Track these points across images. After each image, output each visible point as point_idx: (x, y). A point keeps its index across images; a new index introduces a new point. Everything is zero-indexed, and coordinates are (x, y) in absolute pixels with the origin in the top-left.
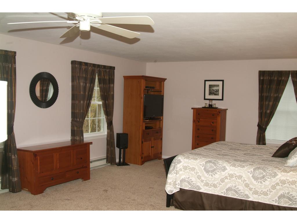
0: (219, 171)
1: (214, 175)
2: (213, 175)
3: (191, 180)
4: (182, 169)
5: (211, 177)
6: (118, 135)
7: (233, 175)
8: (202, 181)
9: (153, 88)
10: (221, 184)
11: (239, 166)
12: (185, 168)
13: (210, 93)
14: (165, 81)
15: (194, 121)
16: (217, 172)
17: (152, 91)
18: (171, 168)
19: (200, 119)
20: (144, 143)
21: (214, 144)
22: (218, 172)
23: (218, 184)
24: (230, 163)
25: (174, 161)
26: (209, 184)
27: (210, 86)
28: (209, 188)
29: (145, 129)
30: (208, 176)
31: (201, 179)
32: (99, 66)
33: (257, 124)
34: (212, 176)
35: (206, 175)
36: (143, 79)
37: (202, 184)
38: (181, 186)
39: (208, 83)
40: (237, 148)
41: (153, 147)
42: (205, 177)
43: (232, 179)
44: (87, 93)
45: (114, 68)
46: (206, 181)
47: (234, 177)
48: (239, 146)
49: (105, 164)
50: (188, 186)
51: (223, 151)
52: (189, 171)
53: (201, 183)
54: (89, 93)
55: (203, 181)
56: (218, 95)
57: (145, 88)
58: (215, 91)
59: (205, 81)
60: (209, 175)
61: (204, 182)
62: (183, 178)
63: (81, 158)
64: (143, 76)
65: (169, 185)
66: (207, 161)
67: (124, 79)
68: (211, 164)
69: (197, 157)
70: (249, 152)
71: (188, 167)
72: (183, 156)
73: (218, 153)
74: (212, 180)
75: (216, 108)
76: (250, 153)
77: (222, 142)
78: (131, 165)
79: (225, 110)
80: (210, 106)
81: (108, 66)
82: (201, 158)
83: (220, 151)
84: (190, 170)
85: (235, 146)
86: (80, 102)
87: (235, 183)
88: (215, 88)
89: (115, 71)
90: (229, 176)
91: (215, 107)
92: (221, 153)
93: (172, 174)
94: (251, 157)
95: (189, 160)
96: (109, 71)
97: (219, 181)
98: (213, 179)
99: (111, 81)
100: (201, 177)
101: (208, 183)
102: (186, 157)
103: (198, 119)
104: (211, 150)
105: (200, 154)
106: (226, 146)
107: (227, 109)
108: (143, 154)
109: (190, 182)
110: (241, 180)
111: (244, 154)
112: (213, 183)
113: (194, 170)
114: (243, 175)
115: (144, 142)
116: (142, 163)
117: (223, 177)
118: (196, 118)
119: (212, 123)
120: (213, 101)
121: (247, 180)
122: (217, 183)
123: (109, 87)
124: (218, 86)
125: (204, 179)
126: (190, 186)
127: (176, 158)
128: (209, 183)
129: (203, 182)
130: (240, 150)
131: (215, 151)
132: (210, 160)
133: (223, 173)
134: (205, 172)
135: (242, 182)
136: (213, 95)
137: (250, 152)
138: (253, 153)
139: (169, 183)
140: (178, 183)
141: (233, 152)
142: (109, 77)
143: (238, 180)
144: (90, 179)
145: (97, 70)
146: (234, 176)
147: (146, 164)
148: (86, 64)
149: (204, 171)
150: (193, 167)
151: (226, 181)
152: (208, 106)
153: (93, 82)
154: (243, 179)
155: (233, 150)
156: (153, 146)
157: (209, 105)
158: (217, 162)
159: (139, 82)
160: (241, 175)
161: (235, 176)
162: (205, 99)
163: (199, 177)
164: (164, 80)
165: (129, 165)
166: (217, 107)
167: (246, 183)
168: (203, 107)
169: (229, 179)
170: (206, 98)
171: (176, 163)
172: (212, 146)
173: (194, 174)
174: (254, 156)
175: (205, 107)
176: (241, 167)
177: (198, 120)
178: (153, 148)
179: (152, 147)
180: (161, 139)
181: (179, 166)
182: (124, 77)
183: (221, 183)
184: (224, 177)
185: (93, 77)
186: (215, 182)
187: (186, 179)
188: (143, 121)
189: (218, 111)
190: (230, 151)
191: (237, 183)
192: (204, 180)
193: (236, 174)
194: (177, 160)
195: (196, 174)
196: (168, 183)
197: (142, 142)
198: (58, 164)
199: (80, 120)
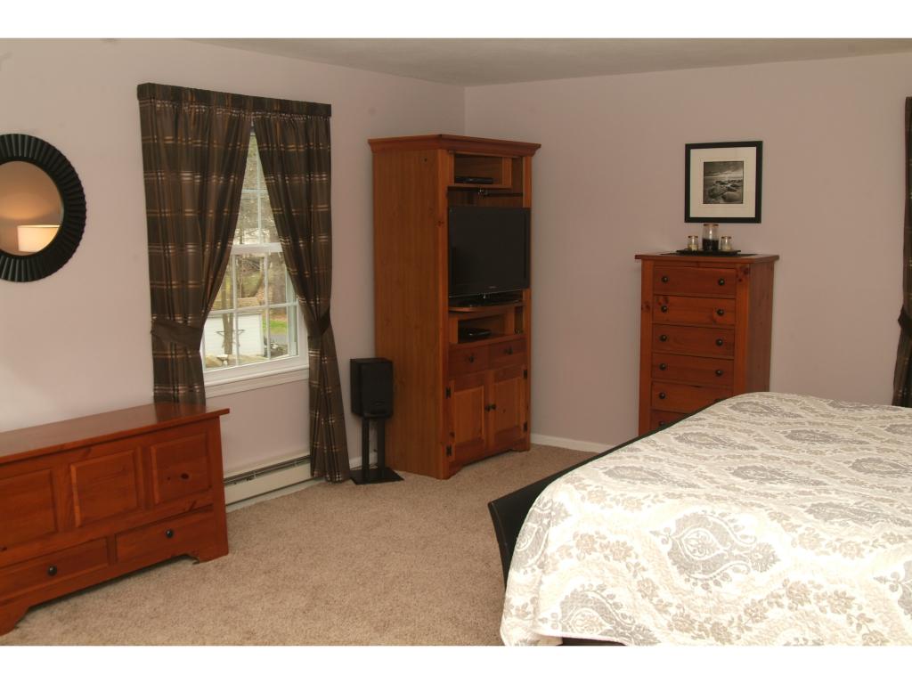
0: (743, 568)
1: (717, 583)
2: (711, 583)
3: (612, 597)
4: (572, 547)
5: (704, 593)
6: (356, 366)
7: (806, 592)
8: (662, 608)
9: (488, 180)
10: (749, 629)
11: (835, 549)
12: (587, 543)
13: (710, 196)
14: (532, 155)
15: (648, 307)
16: (729, 572)
17: (488, 195)
18: (524, 544)
19: (670, 299)
20: (455, 394)
21: (723, 408)
22: (736, 570)
23: (734, 624)
24: (794, 528)
25: (536, 508)
26: (693, 622)
27: (709, 168)
28: (693, 638)
29: (459, 342)
30: (688, 586)
31: (655, 600)
32: (259, 103)
33: (898, 314)
34: (706, 587)
35: (679, 580)
36: (441, 148)
37: (663, 620)
38: (564, 628)
39: (699, 157)
40: (821, 430)
41: (494, 407)
42: (676, 590)
43: (799, 606)
44: (211, 214)
45: (326, 110)
46: (678, 607)
47: (810, 602)
48: (829, 416)
49: (307, 481)
50: (601, 625)
51: (762, 451)
52: (602, 556)
53: (657, 614)
54: (219, 211)
55: (666, 606)
56: (740, 200)
57: (453, 185)
58: (729, 185)
59: (689, 147)
60: (692, 580)
61: (673, 610)
62: (575, 590)
63: (185, 476)
64: (440, 137)
65: (518, 616)
66: (686, 519)
67: (374, 151)
68: (703, 532)
69: (640, 495)
70: (875, 454)
71: (599, 540)
72: (577, 488)
73: (736, 464)
74: (708, 606)
75: (734, 254)
76: (883, 456)
77: (756, 397)
78: (410, 478)
79: (769, 262)
80: (711, 247)
81: (299, 104)
82: (661, 497)
83: (748, 448)
84: (607, 552)
85: (811, 417)
86: (181, 247)
87: (817, 631)
88: (727, 176)
89: (333, 120)
90: (790, 594)
91: (726, 248)
92: (750, 462)
93: (529, 570)
94: (888, 481)
95: (602, 508)
96: (306, 125)
97: (742, 613)
98: (711, 604)
99: (319, 160)
100: (655, 588)
101: (688, 616)
102: (590, 493)
103: (661, 298)
104: (709, 445)
105: (656, 477)
106: (772, 419)
107: (777, 258)
108: (452, 435)
109: (606, 609)
110: (845, 616)
111: (854, 467)
112: (710, 619)
113: (627, 555)
114: (853, 595)
115: (457, 390)
116: (451, 470)
117: (757, 598)
118: (654, 295)
119: (716, 315)
120: (721, 226)
121: (876, 617)
122: (731, 622)
123: (309, 186)
124: (738, 165)
125: (671, 601)
126: (608, 627)
127: (546, 495)
128: (693, 616)
129: (666, 612)
130: (835, 439)
131: (722, 451)
132: (698, 509)
133: (760, 578)
134: (674, 570)
135: (851, 623)
136: (722, 201)
137: (880, 450)
138: (892, 457)
139: (517, 610)
140: (554, 615)
141: (805, 456)
142: (309, 145)
143: (830, 615)
144: (227, 553)
145: (251, 118)
146: (811, 597)
147: (467, 474)
148: (203, 96)
149: (670, 562)
150: (622, 541)
151: (774, 613)
152: (700, 247)
153: (235, 166)
154: (854, 612)
155: (803, 440)
156: (491, 403)
157: (706, 242)
158: (732, 521)
159: (426, 160)
160: (844, 593)
161: (818, 598)
162: (688, 219)
163: (647, 590)
164: (532, 148)
165: (399, 479)
166: (735, 249)
167: (871, 633)
168: (681, 253)
169: (791, 608)
170: (692, 215)
171: (545, 521)
172: (713, 420)
173: (625, 571)
174: (899, 474)
175: (687, 252)
176: (845, 555)
177: (660, 304)
178: (492, 410)
179: (487, 409)
180: (526, 374)
181: (558, 536)
182: (372, 143)
183: (750, 624)
184: (763, 596)
185: (235, 145)
186: (721, 616)
187: (591, 595)
188: (450, 312)
189: (738, 266)
190: (789, 448)
191: (823, 628)
192: (670, 605)
193: (819, 587)
194: (551, 508)
195: (635, 576)
196: (513, 611)
197: (448, 393)
198: (77, 508)
199: (186, 322)
